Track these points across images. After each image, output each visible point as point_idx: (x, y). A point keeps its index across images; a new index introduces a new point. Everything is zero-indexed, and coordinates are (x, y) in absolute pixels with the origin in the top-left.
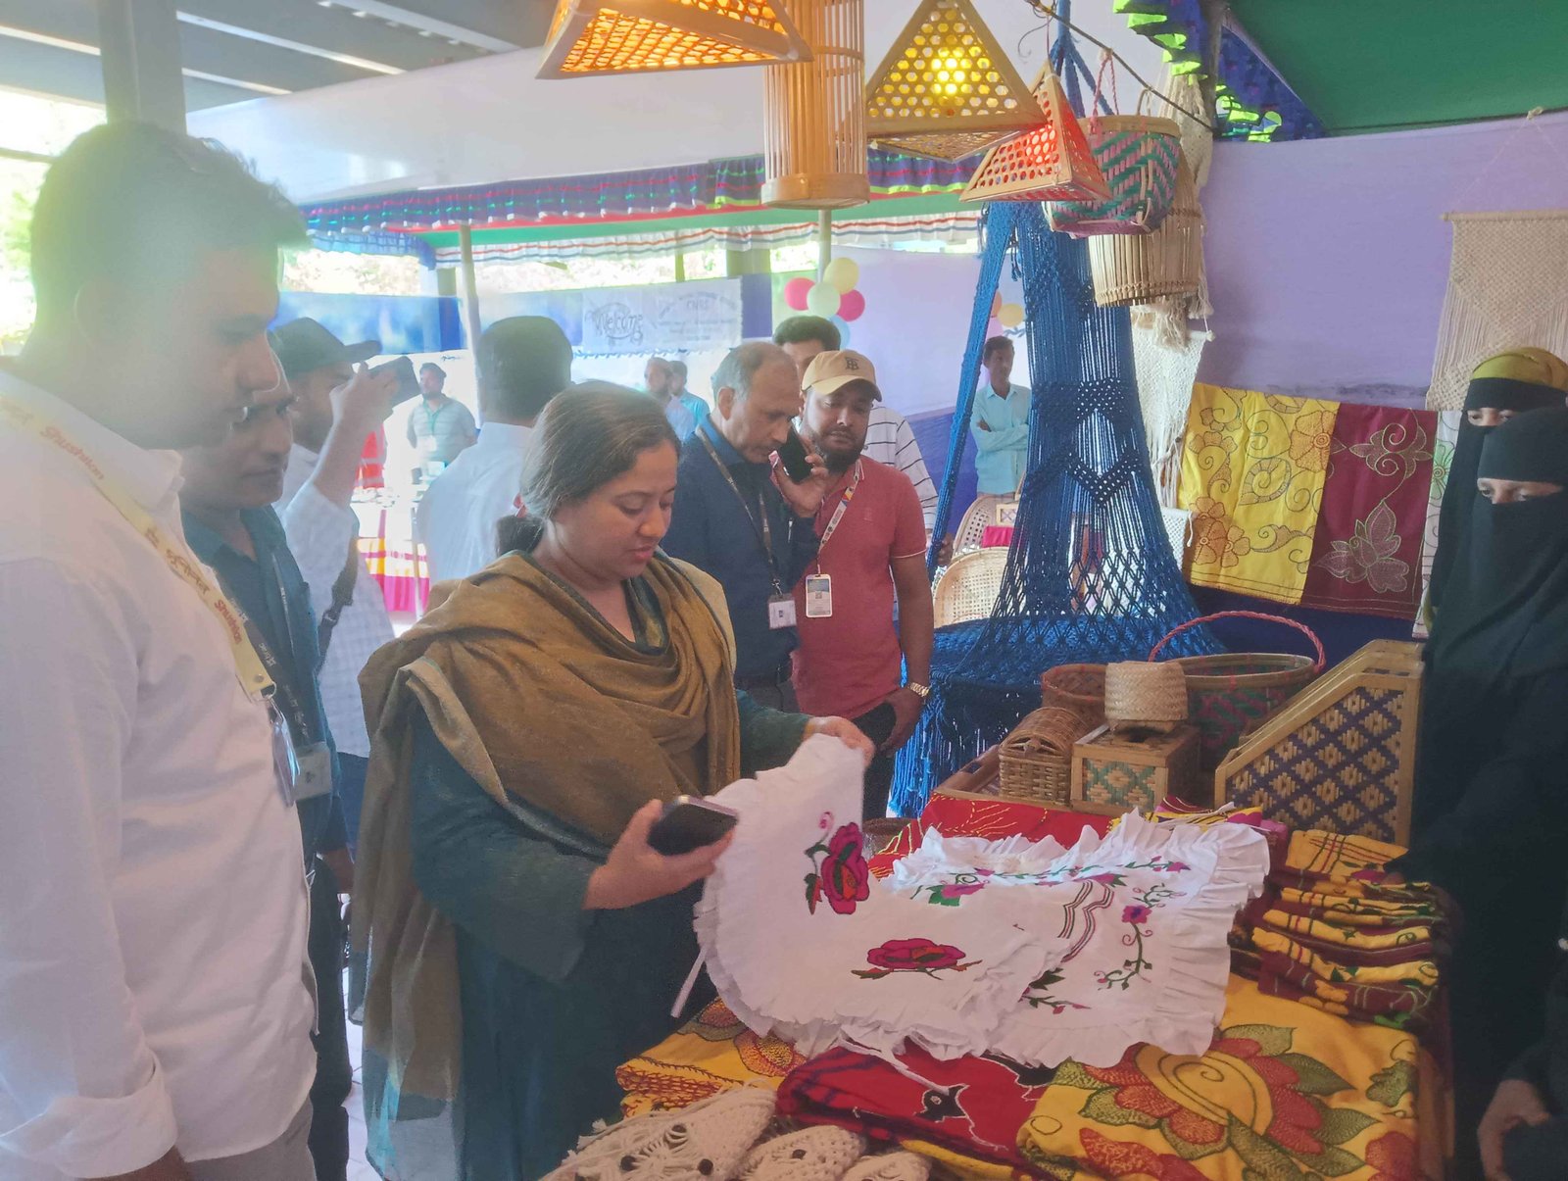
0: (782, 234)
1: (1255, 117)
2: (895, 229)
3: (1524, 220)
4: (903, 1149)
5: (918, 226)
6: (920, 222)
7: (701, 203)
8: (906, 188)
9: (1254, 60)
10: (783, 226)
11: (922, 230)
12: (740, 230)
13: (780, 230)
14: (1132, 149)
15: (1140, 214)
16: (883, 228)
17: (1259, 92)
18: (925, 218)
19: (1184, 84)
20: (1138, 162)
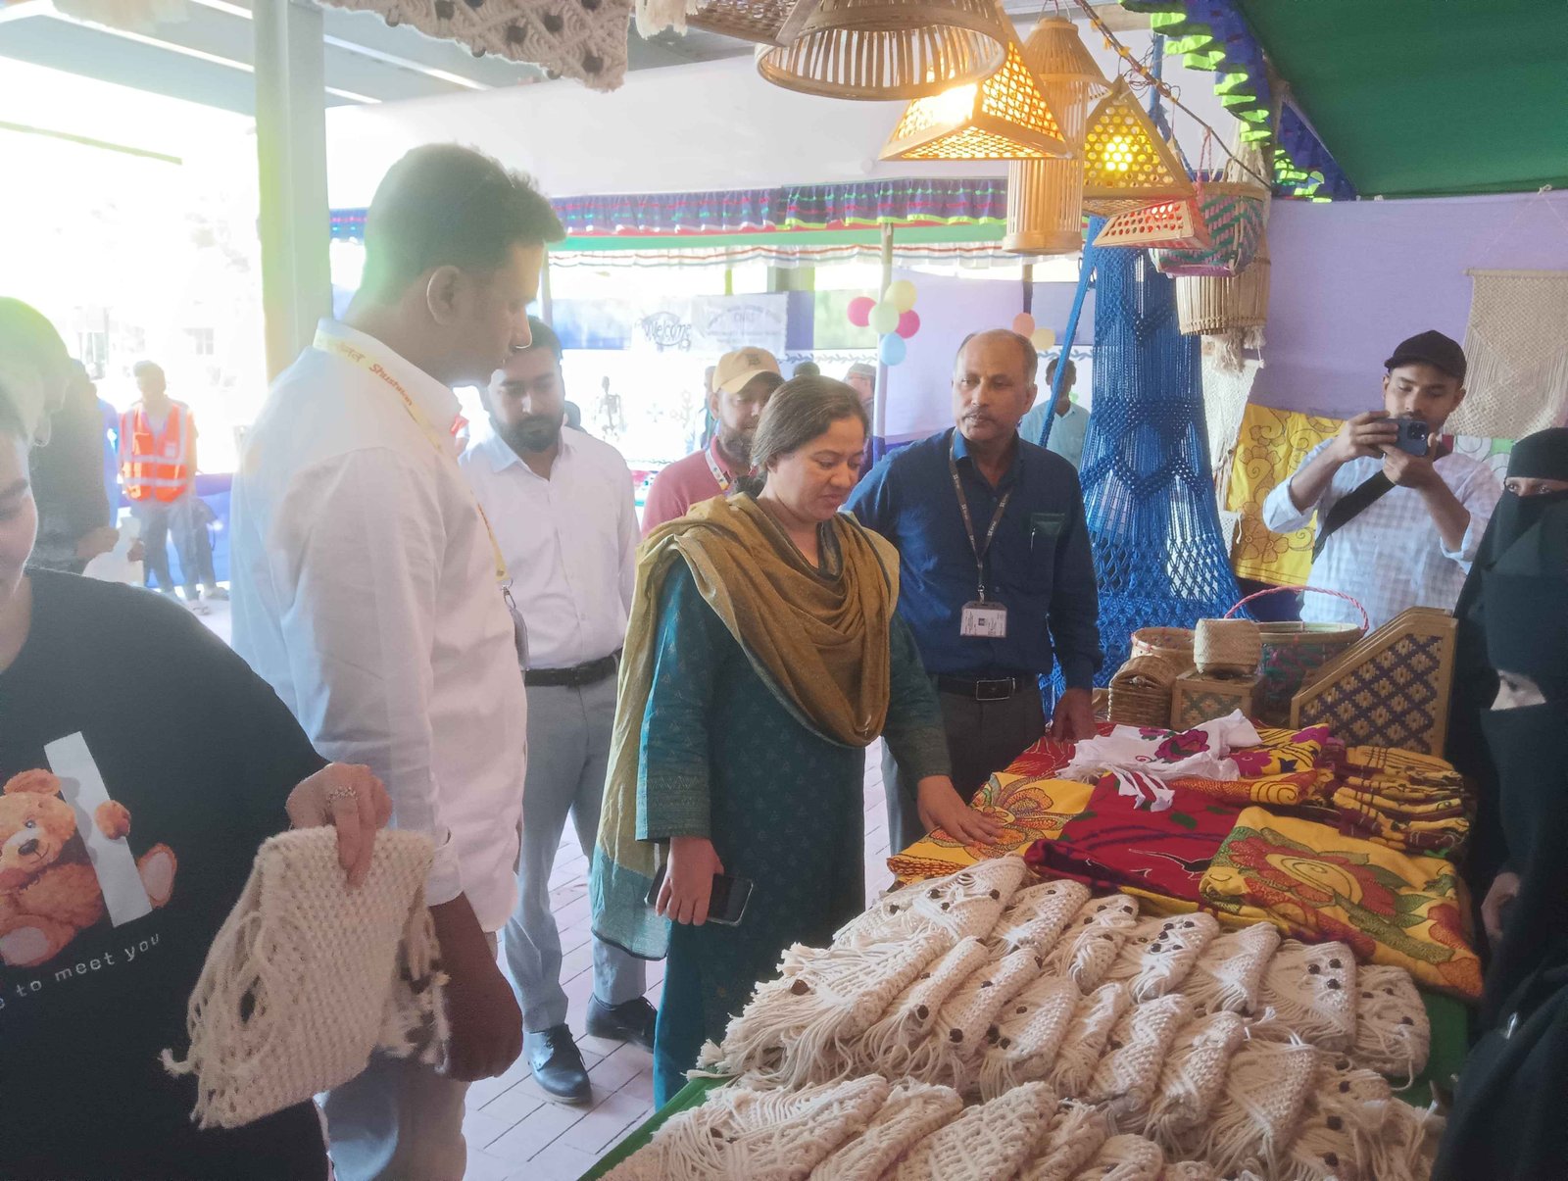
0: (830, 254)
1: (1304, 176)
2: (937, 254)
3: (1532, 278)
4: (1121, 892)
5: (958, 252)
6: (960, 249)
7: (771, 223)
8: (965, 219)
9: (1302, 127)
10: (829, 247)
11: (961, 256)
12: (788, 248)
13: (826, 251)
14: (1227, 209)
15: (1232, 261)
16: (925, 253)
17: (1307, 156)
18: (964, 245)
19: (1248, 149)
20: (1232, 220)
